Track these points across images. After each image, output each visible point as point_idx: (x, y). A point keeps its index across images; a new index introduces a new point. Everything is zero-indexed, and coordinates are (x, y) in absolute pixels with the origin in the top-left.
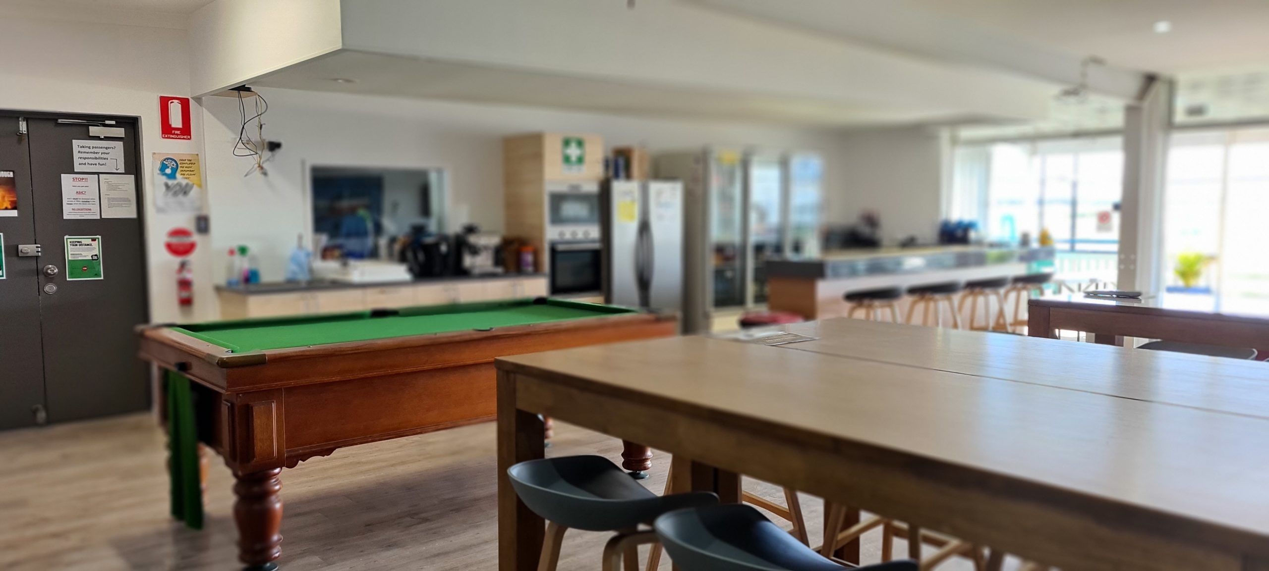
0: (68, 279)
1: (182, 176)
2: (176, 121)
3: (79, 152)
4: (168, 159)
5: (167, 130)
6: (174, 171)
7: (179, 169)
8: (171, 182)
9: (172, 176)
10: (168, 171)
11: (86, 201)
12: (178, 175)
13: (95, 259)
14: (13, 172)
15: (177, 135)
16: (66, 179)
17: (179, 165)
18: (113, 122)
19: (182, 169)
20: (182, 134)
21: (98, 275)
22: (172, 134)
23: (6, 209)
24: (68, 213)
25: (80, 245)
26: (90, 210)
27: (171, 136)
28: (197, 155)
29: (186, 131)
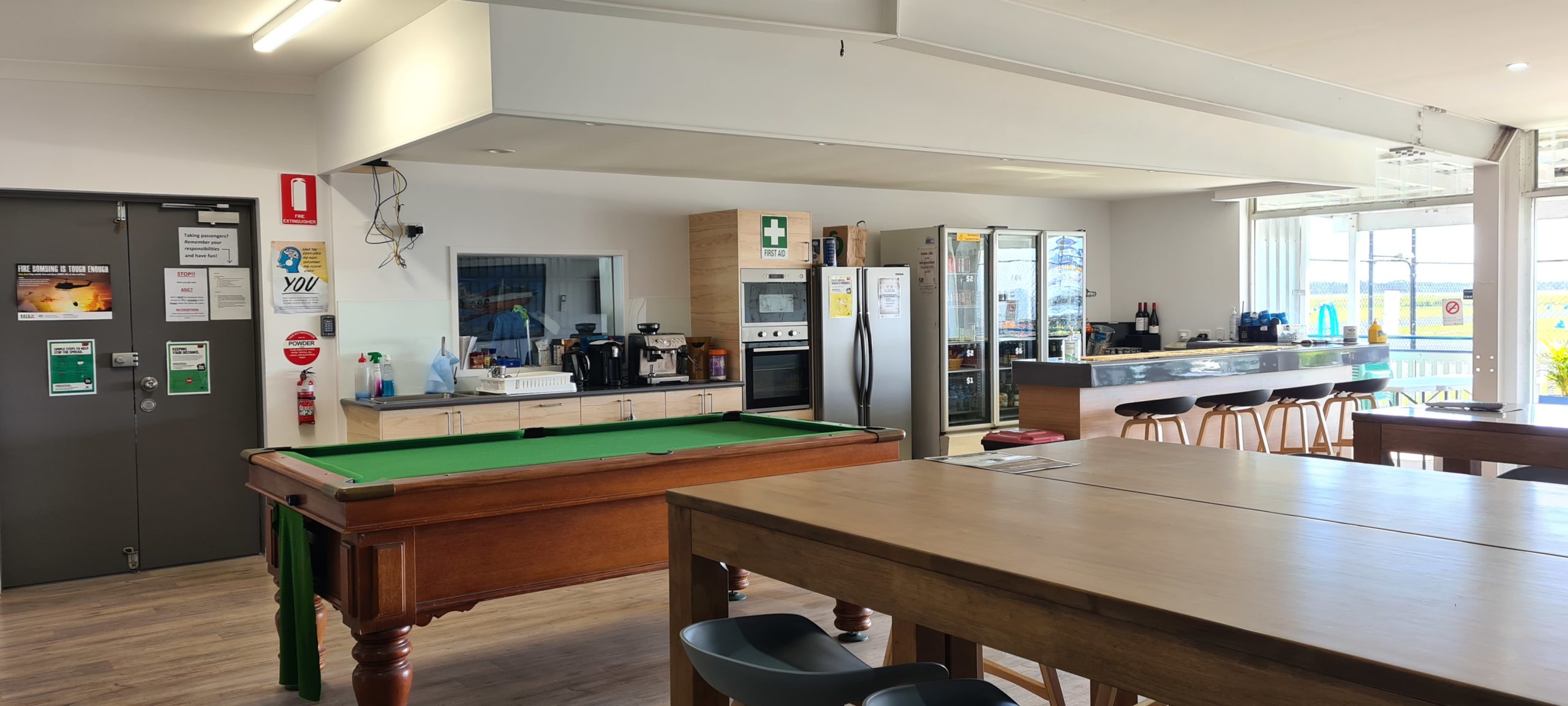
0: (169, 394)
1: (304, 269)
2: (300, 203)
3: (186, 242)
4: (289, 248)
5: (289, 214)
6: (297, 262)
7: (302, 260)
8: (291, 276)
9: (294, 269)
10: (289, 263)
11: (193, 300)
12: (300, 268)
13: (201, 368)
14: (109, 266)
15: (301, 219)
16: (170, 274)
17: (302, 256)
18: (226, 206)
19: (305, 260)
20: (307, 218)
21: (204, 388)
22: (295, 219)
23: (99, 310)
24: (172, 315)
25: (185, 353)
26: (197, 310)
27: (294, 221)
28: (324, 243)
29: (311, 215)
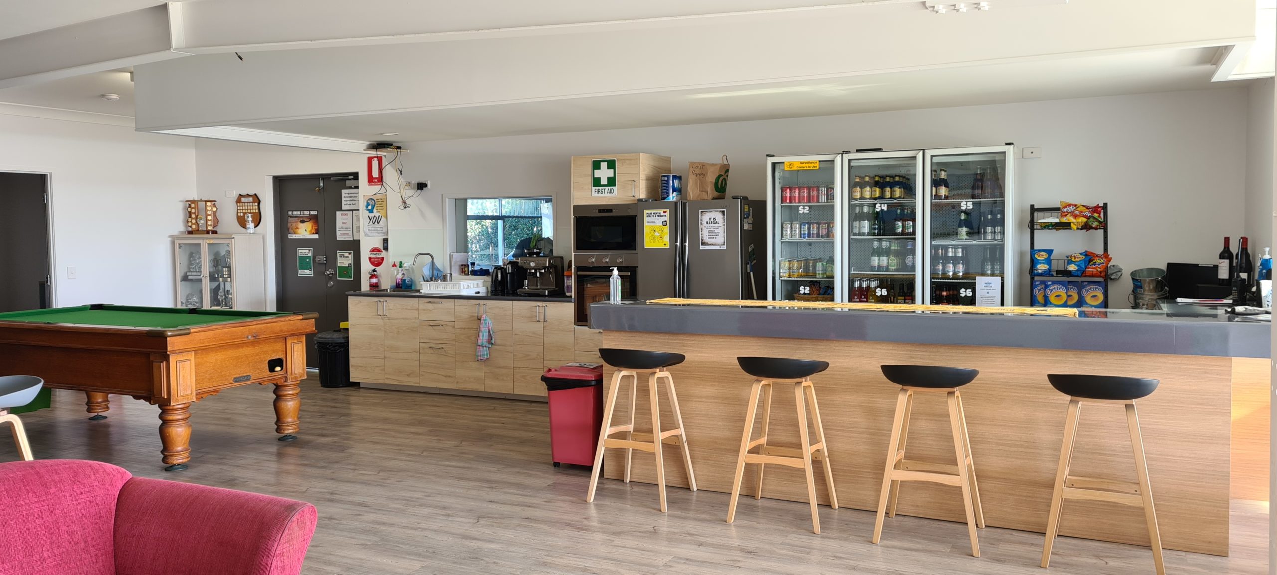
0: (338, 279)
1: (376, 211)
2: (375, 174)
3: (344, 197)
4: (370, 199)
5: (371, 179)
6: (373, 207)
7: (376, 206)
8: (371, 215)
9: (371, 211)
10: (370, 208)
11: (347, 229)
12: (375, 211)
13: (349, 267)
14: (317, 211)
15: (376, 182)
16: (338, 214)
17: (376, 203)
18: (352, 177)
19: (377, 206)
20: (378, 181)
21: (351, 277)
22: (373, 182)
23: (313, 234)
24: (339, 238)
25: (344, 257)
26: (348, 234)
27: (373, 183)
29: (380, 179)
